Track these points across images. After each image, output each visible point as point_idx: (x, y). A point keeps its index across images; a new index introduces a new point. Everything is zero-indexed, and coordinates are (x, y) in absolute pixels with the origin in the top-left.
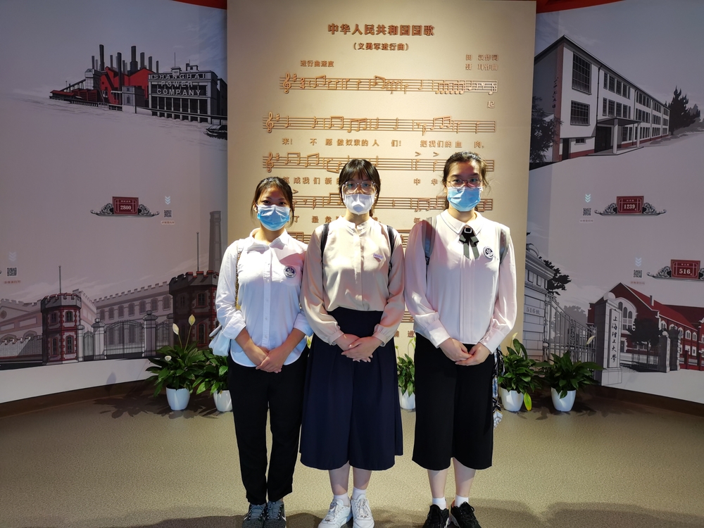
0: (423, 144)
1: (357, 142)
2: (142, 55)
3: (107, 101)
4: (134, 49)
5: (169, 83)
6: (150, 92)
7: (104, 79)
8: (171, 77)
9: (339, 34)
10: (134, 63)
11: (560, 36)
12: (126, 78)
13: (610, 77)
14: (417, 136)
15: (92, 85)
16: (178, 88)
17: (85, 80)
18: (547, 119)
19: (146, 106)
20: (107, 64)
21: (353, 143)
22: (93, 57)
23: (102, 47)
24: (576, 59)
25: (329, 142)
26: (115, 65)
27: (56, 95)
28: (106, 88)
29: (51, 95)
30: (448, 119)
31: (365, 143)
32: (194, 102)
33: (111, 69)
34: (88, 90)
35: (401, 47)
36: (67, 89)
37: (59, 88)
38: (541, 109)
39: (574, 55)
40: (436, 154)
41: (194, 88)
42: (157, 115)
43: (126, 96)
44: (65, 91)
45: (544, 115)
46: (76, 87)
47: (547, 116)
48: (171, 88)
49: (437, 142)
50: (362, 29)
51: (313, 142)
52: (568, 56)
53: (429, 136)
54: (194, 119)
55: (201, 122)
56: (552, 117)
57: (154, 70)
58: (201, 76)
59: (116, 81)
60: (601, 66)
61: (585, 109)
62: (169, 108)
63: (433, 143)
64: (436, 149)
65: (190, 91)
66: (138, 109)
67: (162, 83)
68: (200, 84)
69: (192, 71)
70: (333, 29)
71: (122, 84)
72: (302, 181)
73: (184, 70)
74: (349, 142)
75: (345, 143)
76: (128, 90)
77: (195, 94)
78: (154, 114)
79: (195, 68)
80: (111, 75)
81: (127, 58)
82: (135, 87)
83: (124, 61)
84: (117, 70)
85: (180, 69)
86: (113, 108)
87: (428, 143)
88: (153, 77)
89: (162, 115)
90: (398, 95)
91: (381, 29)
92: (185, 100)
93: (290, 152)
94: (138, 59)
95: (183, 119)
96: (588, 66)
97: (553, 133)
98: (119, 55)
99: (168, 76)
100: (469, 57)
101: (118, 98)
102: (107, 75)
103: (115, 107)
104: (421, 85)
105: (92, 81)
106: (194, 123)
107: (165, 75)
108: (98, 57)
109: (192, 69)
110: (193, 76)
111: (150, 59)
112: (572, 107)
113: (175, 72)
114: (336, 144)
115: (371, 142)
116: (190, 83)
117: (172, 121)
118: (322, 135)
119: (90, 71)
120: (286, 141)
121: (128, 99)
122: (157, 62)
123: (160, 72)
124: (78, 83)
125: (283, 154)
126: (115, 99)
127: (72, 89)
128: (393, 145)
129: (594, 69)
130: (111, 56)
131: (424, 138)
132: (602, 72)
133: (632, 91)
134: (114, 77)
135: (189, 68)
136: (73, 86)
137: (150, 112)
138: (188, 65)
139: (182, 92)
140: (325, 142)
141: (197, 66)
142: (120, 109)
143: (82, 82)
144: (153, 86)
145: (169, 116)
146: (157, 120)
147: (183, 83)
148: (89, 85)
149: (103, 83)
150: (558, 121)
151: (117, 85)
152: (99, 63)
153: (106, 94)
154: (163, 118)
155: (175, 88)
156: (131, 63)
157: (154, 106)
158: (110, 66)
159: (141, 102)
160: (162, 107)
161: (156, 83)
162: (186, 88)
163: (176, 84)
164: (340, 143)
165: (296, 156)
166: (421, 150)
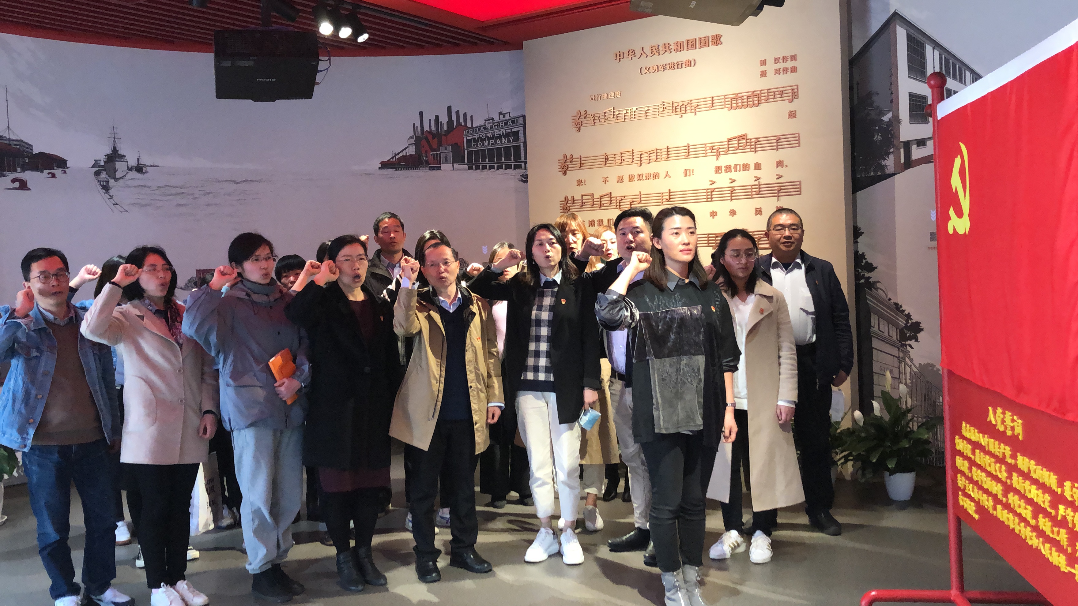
0: (718, 169)
1: (648, 177)
2: (458, 112)
3: (427, 162)
4: (449, 108)
5: (483, 135)
6: (465, 147)
7: (424, 142)
8: (485, 128)
9: (626, 61)
10: (450, 121)
11: (892, 12)
12: (444, 138)
13: (945, 58)
14: (711, 162)
15: (414, 150)
16: (492, 138)
17: (407, 147)
18: (886, 118)
19: (462, 162)
20: (426, 128)
21: (644, 177)
22: (414, 125)
23: (421, 114)
24: (910, 38)
25: (620, 180)
26: (433, 128)
27: (385, 165)
28: (426, 151)
29: (380, 166)
30: (743, 137)
31: (656, 176)
32: (507, 149)
33: (430, 132)
34: (411, 155)
35: (689, 64)
36: (392, 158)
37: (386, 159)
38: (879, 107)
39: (907, 34)
40: (733, 181)
41: (507, 135)
42: (472, 169)
43: (444, 155)
44: (392, 160)
45: (882, 113)
46: (401, 155)
47: (885, 115)
48: (485, 140)
49: (733, 166)
50: (648, 51)
51: (605, 181)
52: (901, 34)
53: (725, 160)
54: (508, 167)
55: (515, 169)
56: (890, 115)
57: (469, 125)
58: (513, 122)
59: (434, 143)
60: (936, 45)
61: (923, 102)
62: (484, 160)
63: (728, 168)
64: (733, 175)
65: (503, 140)
66: (455, 166)
67: (477, 136)
68: (513, 130)
69: (504, 119)
70: (619, 56)
71: (440, 144)
72: (596, 223)
73: (497, 119)
74: (640, 177)
75: (636, 178)
76: (446, 149)
77: (509, 141)
78: (470, 168)
79: (507, 115)
80: (430, 137)
81: (444, 119)
82: (452, 145)
83: (441, 122)
84: (435, 132)
85: (493, 119)
86: (433, 168)
87: (723, 169)
88: (468, 132)
89: (478, 168)
90: (689, 116)
91: (667, 48)
92: (499, 150)
93: (583, 193)
94: (454, 117)
95: (498, 169)
96: (923, 47)
97: (892, 135)
98: (437, 117)
99: (482, 129)
100: (763, 63)
101: (437, 158)
102: (427, 139)
103: (435, 167)
104: (712, 104)
105: (414, 147)
106: (509, 171)
107: (479, 128)
108: (418, 124)
109: (504, 117)
110: (506, 124)
111: (465, 115)
112: (910, 100)
113: (489, 123)
114: (628, 179)
115: (662, 175)
116: (503, 131)
117: (487, 173)
118: (612, 172)
119: (411, 138)
120: (580, 183)
121: (446, 157)
122: (472, 117)
123: (474, 126)
124: (402, 151)
125: (578, 197)
126: (434, 159)
127: (397, 157)
128: (686, 175)
129: (929, 49)
130: (430, 120)
131: (718, 164)
132: (937, 53)
133: (968, 73)
134: (433, 139)
135: (501, 116)
136: (398, 154)
137: (466, 167)
138: (500, 113)
139: (496, 142)
140: (616, 180)
141: (509, 113)
142: (439, 168)
143: (405, 149)
144: (469, 141)
145: (484, 168)
146: (475, 174)
147: (497, 132)
148: (411, 151)
149: (423, 147)
150: (896, 120)
151: (435, 146)
152: (419, 128)
153: (426, 157)
154: (478, 170)
155: (489, 139)
156: (448, 123)
157: (470, 160)
158: (429, 130)
159: (458, 159)
160: (477, 160)
161: (471, 138)
162: (500, 137)
163: (490, 135)
164: (631, 178)
165: (589, 197)
166: (716, 177)
